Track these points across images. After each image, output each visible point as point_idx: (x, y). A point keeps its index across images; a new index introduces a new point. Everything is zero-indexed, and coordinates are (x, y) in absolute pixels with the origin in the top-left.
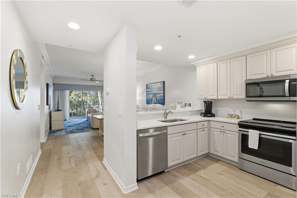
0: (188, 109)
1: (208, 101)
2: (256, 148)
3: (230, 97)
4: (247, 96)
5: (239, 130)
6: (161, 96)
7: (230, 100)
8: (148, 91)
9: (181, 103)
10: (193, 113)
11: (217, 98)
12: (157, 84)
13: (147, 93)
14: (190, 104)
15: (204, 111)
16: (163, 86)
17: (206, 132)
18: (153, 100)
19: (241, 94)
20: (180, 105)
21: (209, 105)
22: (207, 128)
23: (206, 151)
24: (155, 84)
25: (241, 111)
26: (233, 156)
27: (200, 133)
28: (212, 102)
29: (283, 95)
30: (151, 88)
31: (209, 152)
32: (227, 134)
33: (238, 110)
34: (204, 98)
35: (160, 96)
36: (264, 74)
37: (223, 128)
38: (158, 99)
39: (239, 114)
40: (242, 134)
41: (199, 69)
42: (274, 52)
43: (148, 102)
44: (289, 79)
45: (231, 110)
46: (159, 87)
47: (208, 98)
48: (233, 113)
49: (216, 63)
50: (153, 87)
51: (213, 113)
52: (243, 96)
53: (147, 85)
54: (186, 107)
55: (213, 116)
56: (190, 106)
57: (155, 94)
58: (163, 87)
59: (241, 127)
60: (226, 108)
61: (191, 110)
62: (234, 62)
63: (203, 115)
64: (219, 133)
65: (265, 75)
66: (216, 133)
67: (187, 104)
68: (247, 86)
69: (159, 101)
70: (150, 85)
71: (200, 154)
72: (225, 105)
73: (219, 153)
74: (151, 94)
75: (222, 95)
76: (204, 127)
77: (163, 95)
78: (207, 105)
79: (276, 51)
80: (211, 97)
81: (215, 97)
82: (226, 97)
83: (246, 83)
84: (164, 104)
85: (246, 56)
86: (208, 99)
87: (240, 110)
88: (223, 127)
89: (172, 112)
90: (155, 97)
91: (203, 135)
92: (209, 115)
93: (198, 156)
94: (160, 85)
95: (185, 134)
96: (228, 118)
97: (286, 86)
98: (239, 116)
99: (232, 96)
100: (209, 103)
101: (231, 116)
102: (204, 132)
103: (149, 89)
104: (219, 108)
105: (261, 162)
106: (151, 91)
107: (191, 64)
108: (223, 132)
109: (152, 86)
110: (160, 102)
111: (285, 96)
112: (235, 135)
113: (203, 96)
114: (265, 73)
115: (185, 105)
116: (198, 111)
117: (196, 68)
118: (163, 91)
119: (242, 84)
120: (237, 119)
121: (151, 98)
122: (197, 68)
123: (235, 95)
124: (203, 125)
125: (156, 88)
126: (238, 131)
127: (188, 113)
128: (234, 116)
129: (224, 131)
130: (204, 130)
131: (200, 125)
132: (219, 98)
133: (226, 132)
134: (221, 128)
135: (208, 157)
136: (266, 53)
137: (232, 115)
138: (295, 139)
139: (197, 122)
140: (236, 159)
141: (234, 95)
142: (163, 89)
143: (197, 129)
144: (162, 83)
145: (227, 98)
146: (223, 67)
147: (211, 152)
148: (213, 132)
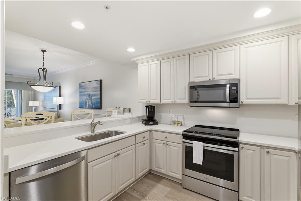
0: (127, 115)
1: (150, 106)
2: (201, 163)
3: (174, 102)
4: (191, 101)
5: (183, 142)
6: (97, 99)
7: (174, 105)
8: (81, 91)
9: (119, 108)
10: (133, 120)
11: (160, 102)
12: (93, 83)
13: (80, 93)
14: (130, 109)
15: (145, 118)
16: (99, 85)
17: (147, 145)
18: (88, 104)
19: (184, 98)
20: (117, 111)
21: (151, 111)
22: (149, 140)
23: (147, 169)
24: (90, 83)
25: (184, 117)
26: (176, 172)
27: (140, 147)
28: (154, 107)
29: (224, 101)
30: (85, 87)
31: (151, 169)
32: (171, 147)
33: (181, 116)
34: (146, 102)
35: (95, 98)
36: (206, 76)
37: (166, 140)
38: (93, 101)
39: (182, 120)
40: (186, 146)
41: (140, 66)
42: (216, 54)
43: (81, 106)
44: (230, 84)
45: (174, 116)
46: (94, 87)
47: (150, 102)
48: (176, 120)
49: (159, 61)
50: (88, 86)
51: (155, 120)
52: (186, 100)
53: (80, 84)
54: (124, 113)
55: (156, 123)
56: (130, 112)
57: (90, 95)
58: (100, 87)
59: (184, 138)
60: (169, 114)
61: (131, 117)
62: (178, 62)
63: (144, 122)
64: (162, 145)
65: (207, 78)
66: (158, 146)
67: (126, 110)
68: (191, 89)
69: (94, 104)
70: (84, 84)
71: (140, 174)
72: (169, 110)
73: (161, 170)
74: (84, 95)
75: (165, 99)
76: (145, 139)
77: (99, 96)
78: (150, 110)
79: (218, 53)
80: (154, 100)
81: (158, 101)
82: (169, 102)
83: (190, 86)
84: (101, 109)
85: (190, 56)
86: (150, 104)
87: (182, 116)
88: (166, 138)
89: (101, 123)
90: (90, 99)
91: (143, 150)
92: (151, 123)
93: (137, 179)
94: (96, 85)
95: (119, 154)
96: (171, 125)
97: (227, 91)
98: (182, 123)
99: (175, 101)
100: (151, 108)
101: (174, 123)
102: (145, 145)
103: (83, 88)
104: (162, 114)
105: (205, 178)
106: (85, 91)
107: (132, 60)
108: (166, 144)
109: (86, 85)
110: (96, 105)
111: (225, 102)
112: (179, 147)
113: (145, 99)
114: (208, 76)
115: (124, 109)
116: (139, 117)
117: (137, 65)
118: (99, 92)
119: (185, 88)
120: (180, 126)
121: (84, 100)
122: (139, 66)
123: (179, 99)
124: (144, 137)
125: (92, 88)
126: (181, 142)
127: (127, 120)
128: (177, 123)
129: (167, 142)
130: (144, 144)
131: (139, 138)
132: (162, 102)
133: (169, 144)
134: (164, 139)
135: (149, 175)
136: (209, 54)
137: (175, 121)
138: (238, 150)
139: (135, 135)
140: (179, 176)
141: (177, 100)
142: (99, 89)
143: (136, 144)
144: (99, 82)
145: (171, 102)
146: (166, 66)
147: (153, 169)
148: (155, 144)
